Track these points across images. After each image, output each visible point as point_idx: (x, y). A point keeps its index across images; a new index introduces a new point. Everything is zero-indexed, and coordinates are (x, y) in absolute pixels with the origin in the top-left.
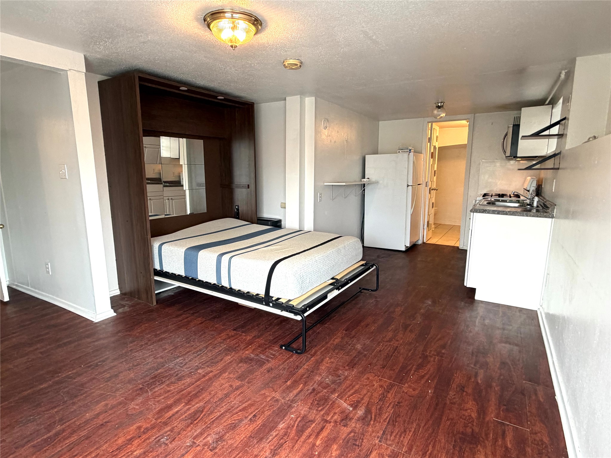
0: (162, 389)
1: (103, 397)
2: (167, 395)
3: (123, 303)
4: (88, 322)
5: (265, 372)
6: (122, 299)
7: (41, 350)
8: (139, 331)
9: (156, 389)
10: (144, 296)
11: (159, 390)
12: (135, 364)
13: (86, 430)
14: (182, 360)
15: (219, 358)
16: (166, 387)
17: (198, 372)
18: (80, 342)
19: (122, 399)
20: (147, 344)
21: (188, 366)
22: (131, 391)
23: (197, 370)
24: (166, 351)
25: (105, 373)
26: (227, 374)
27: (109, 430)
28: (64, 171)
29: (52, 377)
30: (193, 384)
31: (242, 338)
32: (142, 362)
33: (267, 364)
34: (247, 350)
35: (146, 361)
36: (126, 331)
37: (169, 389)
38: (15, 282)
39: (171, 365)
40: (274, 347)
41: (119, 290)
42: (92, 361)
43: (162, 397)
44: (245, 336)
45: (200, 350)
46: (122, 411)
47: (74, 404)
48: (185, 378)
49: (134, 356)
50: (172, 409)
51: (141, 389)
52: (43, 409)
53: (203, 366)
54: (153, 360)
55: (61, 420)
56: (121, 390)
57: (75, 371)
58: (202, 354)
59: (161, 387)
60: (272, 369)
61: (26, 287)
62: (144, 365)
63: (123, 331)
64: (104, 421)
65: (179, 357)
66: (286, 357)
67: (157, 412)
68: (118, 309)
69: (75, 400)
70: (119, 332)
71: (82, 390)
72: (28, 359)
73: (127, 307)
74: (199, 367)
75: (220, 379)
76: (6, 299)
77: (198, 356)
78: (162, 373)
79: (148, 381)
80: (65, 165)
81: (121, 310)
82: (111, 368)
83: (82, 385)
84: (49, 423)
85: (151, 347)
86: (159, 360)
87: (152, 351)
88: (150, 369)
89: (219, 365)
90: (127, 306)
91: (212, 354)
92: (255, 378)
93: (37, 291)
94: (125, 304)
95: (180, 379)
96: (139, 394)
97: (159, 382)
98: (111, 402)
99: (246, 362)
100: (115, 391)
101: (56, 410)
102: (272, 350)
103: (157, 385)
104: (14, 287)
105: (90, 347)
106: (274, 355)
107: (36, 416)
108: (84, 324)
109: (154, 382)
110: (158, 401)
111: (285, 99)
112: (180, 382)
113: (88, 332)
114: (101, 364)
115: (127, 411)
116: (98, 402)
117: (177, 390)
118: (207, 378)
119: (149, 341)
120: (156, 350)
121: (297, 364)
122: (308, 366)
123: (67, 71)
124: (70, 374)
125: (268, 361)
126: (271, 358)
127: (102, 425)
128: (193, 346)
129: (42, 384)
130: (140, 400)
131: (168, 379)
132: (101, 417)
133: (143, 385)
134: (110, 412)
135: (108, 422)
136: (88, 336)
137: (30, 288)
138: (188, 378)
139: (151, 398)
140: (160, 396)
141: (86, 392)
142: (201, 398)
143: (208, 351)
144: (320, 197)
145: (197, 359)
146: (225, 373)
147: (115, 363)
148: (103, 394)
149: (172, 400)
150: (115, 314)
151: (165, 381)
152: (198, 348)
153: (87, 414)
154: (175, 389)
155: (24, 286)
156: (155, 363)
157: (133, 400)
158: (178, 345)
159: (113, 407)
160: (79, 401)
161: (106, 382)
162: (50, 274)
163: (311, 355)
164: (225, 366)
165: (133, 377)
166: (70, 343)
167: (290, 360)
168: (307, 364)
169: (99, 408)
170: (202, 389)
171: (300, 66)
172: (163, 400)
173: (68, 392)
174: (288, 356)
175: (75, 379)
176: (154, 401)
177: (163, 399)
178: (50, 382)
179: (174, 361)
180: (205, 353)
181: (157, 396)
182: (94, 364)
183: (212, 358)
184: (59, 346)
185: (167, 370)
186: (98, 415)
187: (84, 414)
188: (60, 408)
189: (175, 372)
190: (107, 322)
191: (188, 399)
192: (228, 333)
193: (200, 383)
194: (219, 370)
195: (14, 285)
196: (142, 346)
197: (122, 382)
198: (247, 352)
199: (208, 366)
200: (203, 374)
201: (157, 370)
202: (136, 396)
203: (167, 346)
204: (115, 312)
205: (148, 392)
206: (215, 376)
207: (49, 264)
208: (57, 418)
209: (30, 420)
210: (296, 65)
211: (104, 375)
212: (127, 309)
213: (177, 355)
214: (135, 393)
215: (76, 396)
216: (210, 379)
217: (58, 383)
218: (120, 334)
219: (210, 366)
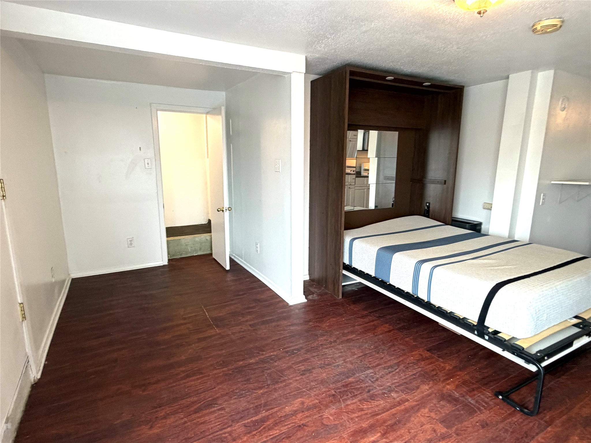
0: (354, 403)
1: (299, 393)
2: (360, 414)
3: (312, 289)
4: (285, 304)
5: (478, 426)
6: (311, 286)
7: (250, 323)
8: (328, 324)
9: (349, 402)
10: (331, 287)
11: (352, 404)
12: (327, 362)
13: (287, 427)
14: (373, 373)
15: (414, 384)
16: (358, 403)
17: (391, 395)
18: (279, 323)
19: (317, 401)
20: (335, 341)
21: (380, 383)
22: (324, 394)
23: (390, 391)
24: (355, 356)
25: (301, 364)
26: (426, 410)
27: (307, 436)
28: (279, 165)
29: (259, 353)
30: (388, 410)
31: (440, 365)
32: (333, 363)
33: (479, 414)
34: (448, 384)
35: (336, 363)
36: (317, 322)
37: (362, 407)
38: (233, 253)
39: (362, 376)
40: (484, 390)
41: (308, 275)
42: (289, 347)
43: (356, 415)
44: (442, 362)
45: (391, 367)
46: (317, 416)
47: (275, 390)
48: (378, 399)
49: (324, 352)
50: (368, 437)
51: (334, 395)
52: (251, 386)
53: (396, 389)
54: (343, 363)
55: (266, 405)
56: (315, 389)
57: (275, 353)
58: (394, 373)
59: (354, 401)
60: (487, 425)
61: (241, 260)
62: (334, 366)
63: (314, 320)
64: (302, 422)
65: (369, 368)
66: (506, 412)
67: (352, 433)
68: (308, 295)
69: (277, 386)
70: (310, 321)
71: (282, 377)
72: (241, 329)
73: (316, 295)
74: (392, 389)
75: (419, 415)
76: (228, 268)
77: (389, 373)
78: (353, 383)
79: (340, 389)
80: (280, 160)
81: (310, 297)
82: (306, 360)
83: (282, 371)
84: (256, 404)
85: (340, 347)
86: (349, 365)
87: (341, 352)
88: (341, 374)
89: (416, 394)
90: (315, 293)
91: (405, 376)
92: (465, 430)
93: (248, 264)
94: (313, 290)
95: (373, 397)
96: (332, 402)
97: (351, 394)
98: (308, 402)
99: (449, 402)
100: (310, 389)
101: (261, 391)
102: (483, 394)
103: (349, 397)
104: (233, 257)
105: (287, 330)
106: (486, 403)
107: (247, 392)
108: (281, 304)
109: (346, 391)
110: (352, 419)
111: (507, 78)
112: (373, 401)
113: (285, 314)
114: (297, 353)
115: (322, 419)
116: (295, 397)
117: (370, 411)
118: (403, 407)
119: (338, 338)
120: (345, 352)
121: (525, 429)
122: (543, 438)
123: (290, 73)
124: (272, 356)
125: (479, 409)
126: (483, 406)
127: (300, 426)
128: (382, 358)
129: (250, 358)
130: (333, 409)
131: (360, 393)
132: (299, 416)
133: (335, 392)
134: (307, 413)
135: (305, 426)
136: (285, 318)
137: (243, 261)
138: (382, 399)
139: (344, 412)
140: (353, 413)
141: (284, 381)
142: (399, 433)
143: (400, 370)
144: (543, 199)
145: (388, 376)
146: (424, 407)
147: (308, 356)
148: (300, 389)
149: (367, 423)
150: (306, 301)
151: (357, 395)
152: (389, 362)
153: (287, 408)
154: (368, 409)
155: (240, 259)
156: (345, 368)
157: (327, 406)
158: (367, 352)
159: (308, 409)
160: (279, 388)
161: (302, 375)
162: (259, 253)
163: (546, 422)
164: (423, 398)
165: (325, 377)
166: (272, 321)
167: (513, 418)
168: (541, 435)
169: (296, 403)
170: (399, 421)
171: (560, 27)
172: (357, 420)
173: (270, 375)
174: (508, 412)
175: (275, 362)
176: (348, 417)
177: (357, 417)
178: (257, 359)
179: (365, 371)
180: (397, 372)
181: (350, 412)
182: (290, 350)
183: (405, 381)
184: (263, 323)
185: (358, 381)
186: (295, 413)
187: (284, 406)
188: (266, 390)
189: (367, 387)
190: (299, 307)
191: (384, 429)
192: (421, 353)
193: (395, 412)
194: (416, 402)
195: (233, 256)
196: (331, 343)
197: (315, 381)
198: (448, 387)
199: (402, 391)
200: (398, 399)
201: (348, 377)
202: (329, 403)
203: (355, 350)
204: (306, 298)
205: (341, 403)
206: (413, 408)
207: (259, 244)
208: (263, 402)
209: (242, 394)
210: (555, 25)
211: (299, 366)
212: (315, 297)
213: (366, 365)
214: (328, 399)
215: (277, 382)
216: (406, 411)
217: (263, 361)
218: (310, 323)
219: (405, 393)
